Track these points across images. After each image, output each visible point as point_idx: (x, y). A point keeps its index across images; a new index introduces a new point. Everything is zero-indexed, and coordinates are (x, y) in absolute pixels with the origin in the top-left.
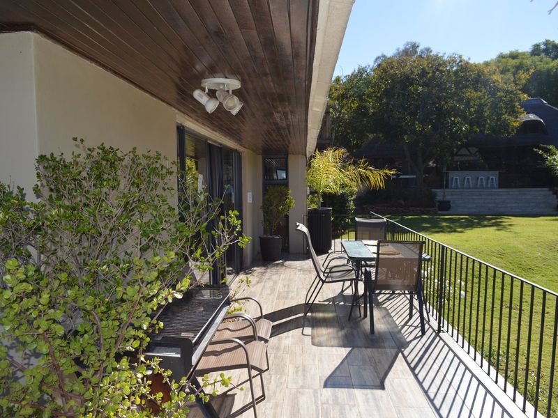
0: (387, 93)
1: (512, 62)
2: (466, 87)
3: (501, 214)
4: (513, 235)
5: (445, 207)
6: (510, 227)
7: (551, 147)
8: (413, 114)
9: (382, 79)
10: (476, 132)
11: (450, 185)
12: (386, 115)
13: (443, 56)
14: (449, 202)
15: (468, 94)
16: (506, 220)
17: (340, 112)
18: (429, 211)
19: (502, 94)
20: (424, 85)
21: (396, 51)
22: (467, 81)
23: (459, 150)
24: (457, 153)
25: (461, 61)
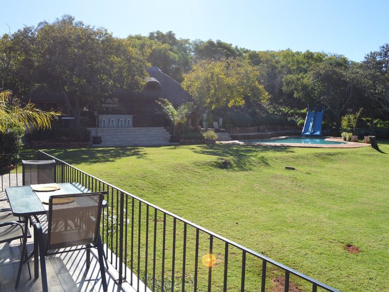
0: (50, 51)
1: (138, 42)
2: (111, 53)
3: (136, 146)
4: (149, 162)
5: (97, 141)
6: (146, 156)
7: (166, 100)
8: (72, 70)
9: (45, 39)
10: (117, 87)
11: (99, 125)
12: (49, 69)
13: (93, 29)
14: (101, 137)
15: (112, 59)
16: (141, 150)
17: (9, 64)
18: (86, 145)
19: (135, 61)
20: (79, 48)
21: (56, 20)
22: (111, 49)
23: (106, 99)
24: (104, 101)
25: (106, 34)
